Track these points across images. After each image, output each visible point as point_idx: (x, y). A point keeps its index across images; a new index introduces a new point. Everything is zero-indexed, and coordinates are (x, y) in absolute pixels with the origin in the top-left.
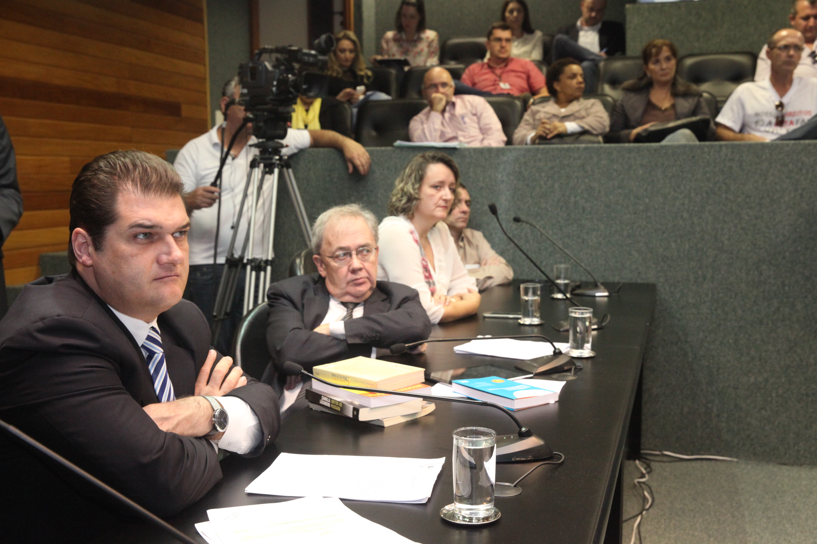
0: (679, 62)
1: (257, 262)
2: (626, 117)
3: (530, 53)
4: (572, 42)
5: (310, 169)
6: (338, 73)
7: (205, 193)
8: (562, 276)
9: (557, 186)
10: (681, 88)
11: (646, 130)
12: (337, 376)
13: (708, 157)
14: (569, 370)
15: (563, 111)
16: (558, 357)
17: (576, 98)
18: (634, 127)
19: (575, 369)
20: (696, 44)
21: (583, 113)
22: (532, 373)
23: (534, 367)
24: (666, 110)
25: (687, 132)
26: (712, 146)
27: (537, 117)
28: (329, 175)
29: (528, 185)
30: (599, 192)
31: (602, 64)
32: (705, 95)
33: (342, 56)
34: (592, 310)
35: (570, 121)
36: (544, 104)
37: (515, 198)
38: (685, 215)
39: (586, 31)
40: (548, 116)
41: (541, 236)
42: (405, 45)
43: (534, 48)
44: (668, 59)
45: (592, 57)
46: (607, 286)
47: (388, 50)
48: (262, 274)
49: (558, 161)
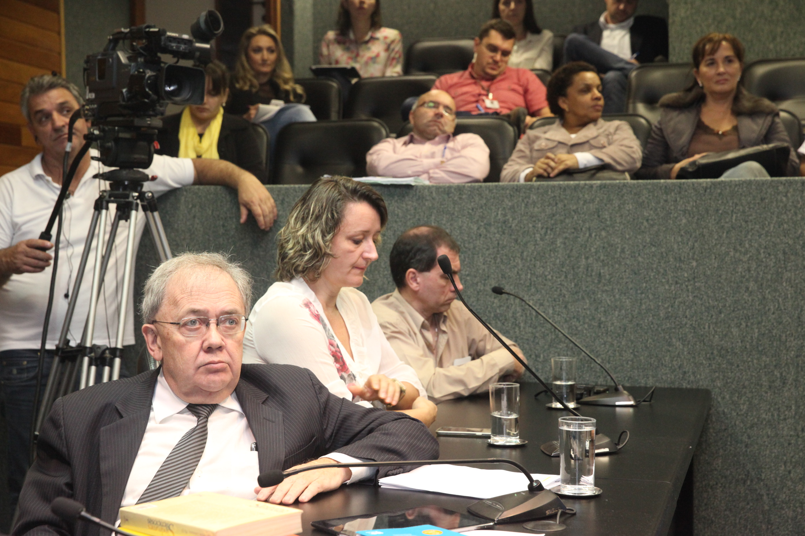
0: (746, 70)
1: (100, 351)
2: (666, 146)
3: (534, 60)
4: (593, 45)
5: (194, 217)
6: (252, 86)
7: (29, 250)
8: (564, 375)
9: (559, 241)
10: (747, 104)
11: (694, 163)
12: (155, 523)
13: (784, 199)
14: (553, 517)
15: (574, 137)
16: (536, 495)
17: (594, 121)
18: (678, 161)
19: (563, 514)
20: (771, 46)
21: (603, 140)
22: (493, 520)
23: (498, 510)
24: (724, 134)
25: (754, 165)
26: (791, 183)
27: (536, 146)
28: (223, 226)
29: (516, 241)
30: (623, 251)
31: (633, 74)
32: (783, 114)
33: (258, 57)
34: (594, 421)
35: (582, 151)
36: (546, 128)
37: (499, 260)
38: (752, 285)
39: (612, 30)
40: (551, 145)
41: (536, 317)
42: (353, 47)
43: (539, 55)
44: (728, 60)
45: (620, 65)
46: (633, 392)
47: (329, 55)
48: (107, 369)
49: (560, 205)
